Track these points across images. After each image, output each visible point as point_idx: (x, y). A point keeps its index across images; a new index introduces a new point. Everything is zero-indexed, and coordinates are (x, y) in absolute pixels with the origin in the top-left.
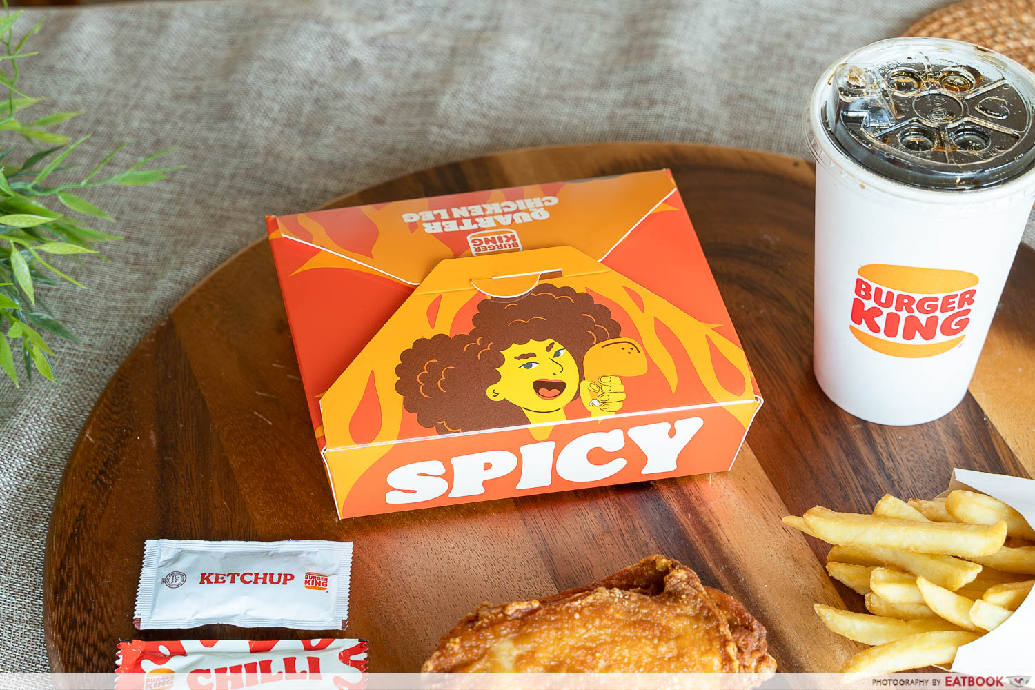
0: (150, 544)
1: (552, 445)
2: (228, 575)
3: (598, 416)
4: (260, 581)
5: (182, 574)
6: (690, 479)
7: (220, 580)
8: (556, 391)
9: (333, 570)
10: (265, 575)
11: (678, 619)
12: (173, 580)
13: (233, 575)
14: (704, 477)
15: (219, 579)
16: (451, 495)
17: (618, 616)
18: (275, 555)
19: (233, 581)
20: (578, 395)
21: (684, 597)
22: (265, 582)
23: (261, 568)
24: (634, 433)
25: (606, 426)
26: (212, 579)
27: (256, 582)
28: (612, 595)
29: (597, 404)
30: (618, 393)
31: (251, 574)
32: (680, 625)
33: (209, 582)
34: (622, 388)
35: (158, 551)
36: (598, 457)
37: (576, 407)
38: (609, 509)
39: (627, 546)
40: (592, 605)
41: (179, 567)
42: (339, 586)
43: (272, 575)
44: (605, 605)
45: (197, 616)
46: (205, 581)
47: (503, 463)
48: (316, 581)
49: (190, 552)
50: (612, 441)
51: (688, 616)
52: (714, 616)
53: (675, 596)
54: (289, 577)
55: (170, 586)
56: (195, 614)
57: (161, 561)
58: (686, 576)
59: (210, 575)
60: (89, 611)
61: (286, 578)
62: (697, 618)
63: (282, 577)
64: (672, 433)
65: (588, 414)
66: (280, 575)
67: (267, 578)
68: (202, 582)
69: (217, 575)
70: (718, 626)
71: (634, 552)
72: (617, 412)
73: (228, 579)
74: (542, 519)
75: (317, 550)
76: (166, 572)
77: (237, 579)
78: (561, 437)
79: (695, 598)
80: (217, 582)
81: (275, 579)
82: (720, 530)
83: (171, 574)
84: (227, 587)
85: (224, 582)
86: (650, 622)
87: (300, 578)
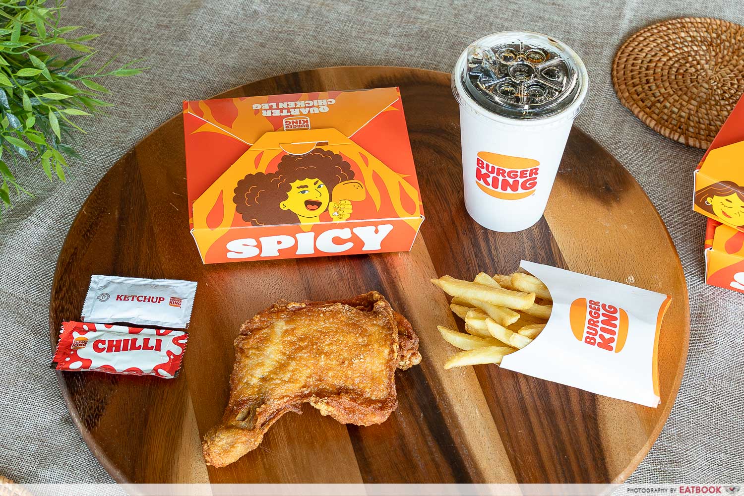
0: (94, 278)
1: (313, 234)
2: (131, 296)
3: (336, 221)
4: (147, 300)
5: (108, 295)
6: (389, 254)
7: (126, 299)
8: (316, 207)
9: (185, 296)
10: (150, 297)
11: (373, 327)
12: (103, 297)
13: (133, 297)
14: (396, 253)
15: (126, 298)
16: (262, 255)
17: (342, 319)
18: (157, 287)
19: (133, 300)
20: (327, 209)
21: (380, 315)
22: (149, 301)
23: (148, 294)
24: (356, 230)
25: (341, 226)
26: (123, 298)
27: (144, 301)
28: (343, 308)
29: (337, 214)
30: (348, 209)
31: (142, 297)
32: (373, 329)
33: (121, 300)
34: (351, 207)
35: (98, 281)
36: (337, 241)
37: (325, 216)
38: (344, 267)
39: (350, 287)
40: (331, 311)
41: (107, 290)
42: (187, 306)
43: (153, 298)
44: (339, 312)
45: (113, 317)
46: (119, 299)
47: (287, 242)
48: (176, 302)
49: (113, 282)
50: (345, 234)
51: (379, 326)
52: (392, 328)
53: (376, 314)
54: (162, 299)
55: (101, 300)
56: (112, 316)
57: (98, 286)
58: (384, 305)
59: (122, 296)
60: (71, 304)
61: (160, 300)
62: (383, 327)
63: (158, 299)
64: (377, 231)
65: (332, 220)
66: (157, 298)
67: (150, 299)
68: (117, 299)
69: (126, 296)
70: (392, 333)
71: (353, 291)
72: (347, 220)
73: (131, 299)
74: (309, 271)
75: (178, 285)
76: (100, 293)
77: (135, 299)
78: (317, 231)
79: (386, 317)
80: (124, 300)
81: (154, 300)
82: (400, 283)
83: (102, 294)
84: (129, 303)
85: (128, 300)
86: (358, 325)
87: (168, 300)
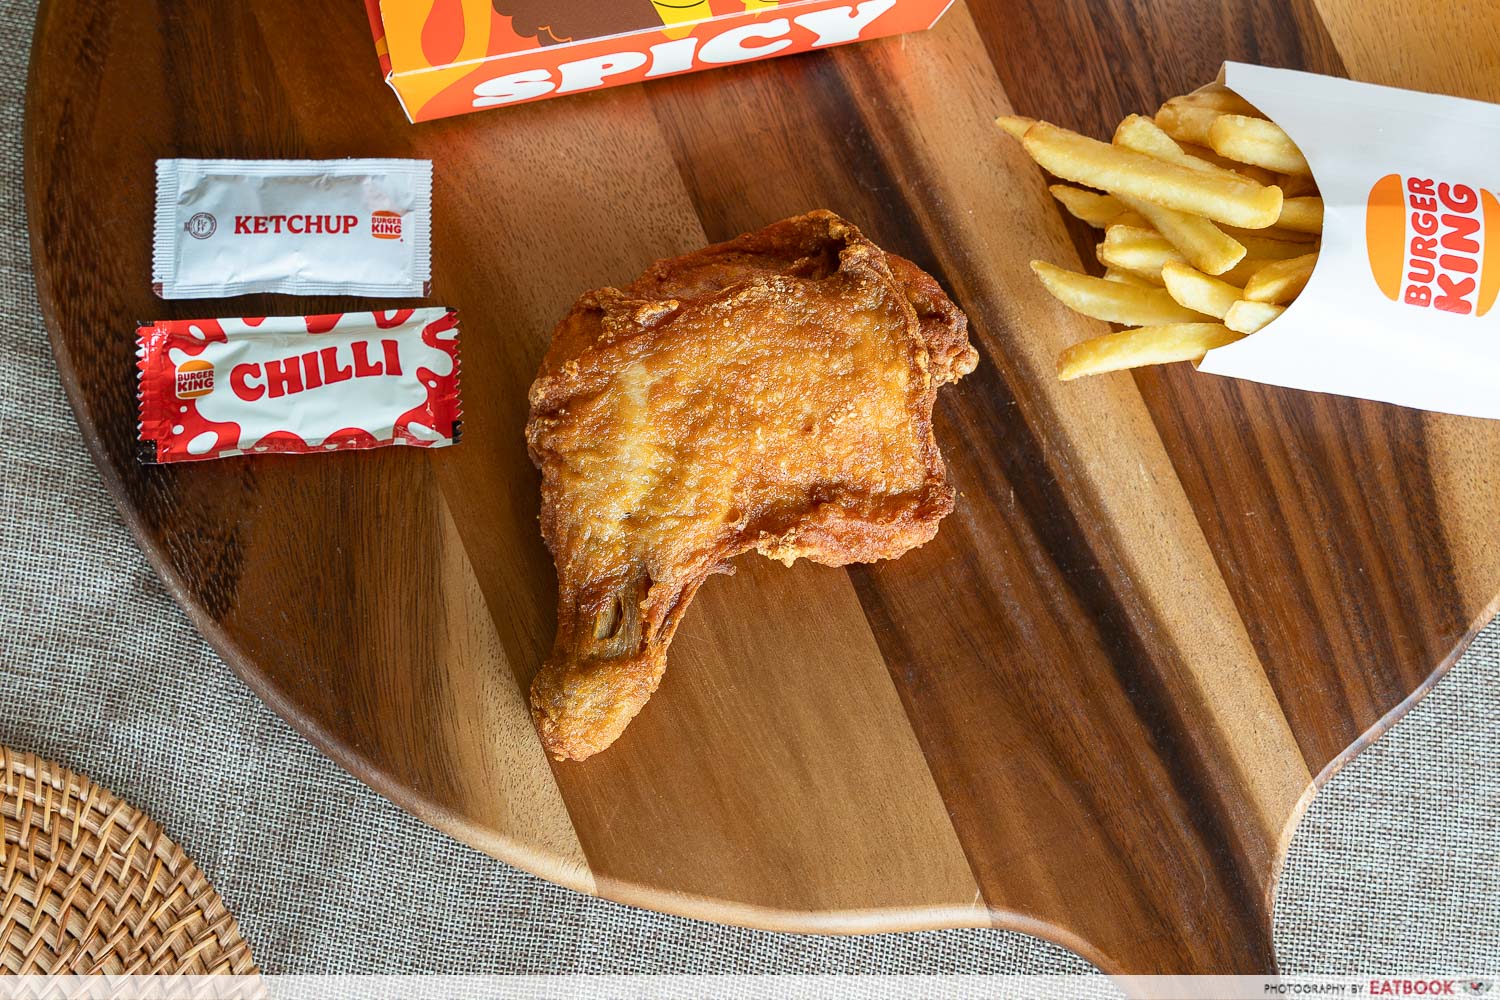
0: (163, 166)
2: (271, 220)
4: (314, 228)
5: (210, 217)
7: (261, 228)
10: (319, 218)
11: (855, 320)
12: (199, 225)
13: (278, 219)
15: (259, 225)
18: (332, 182)
19: (278, 230)
21: (864, 283)
22: (319, 231)
23: (311, 207)
26: (251, 225)
27: (308, 231)
31: (300, 218)
32: (856, 329)
33: (247, 231)
35: (175, 175)
41: (206, 204)
42: (417, 232)
43: (328, 218)
45: (235, 279)
46: (242, 229)
48: (387, 225)
49: (218, 178)
51: (866, 312)
52: (901, 312)
53: (852, 280)
54: (351, 221)
55: (195, 235)
57: (180, 192)
58: (867, 254)
59: (248, 218)
61: (348, 223)
62: (878, 313)
63: (342, 220)
66: (339, 218)
67: (320, 224)
68: (238, 231)
69: (257, 219)
70: (906, 326)
73: (271, 226)
75: (383, 172)
76: (189, 212)
77: (283, 225)
79: (878, 284)
80: (257, 231)
81: (333, 226)
83: (196, 217)
84: (268, 240)
85: (266, 231)
86: (820, 326)
87: (365, 222)
